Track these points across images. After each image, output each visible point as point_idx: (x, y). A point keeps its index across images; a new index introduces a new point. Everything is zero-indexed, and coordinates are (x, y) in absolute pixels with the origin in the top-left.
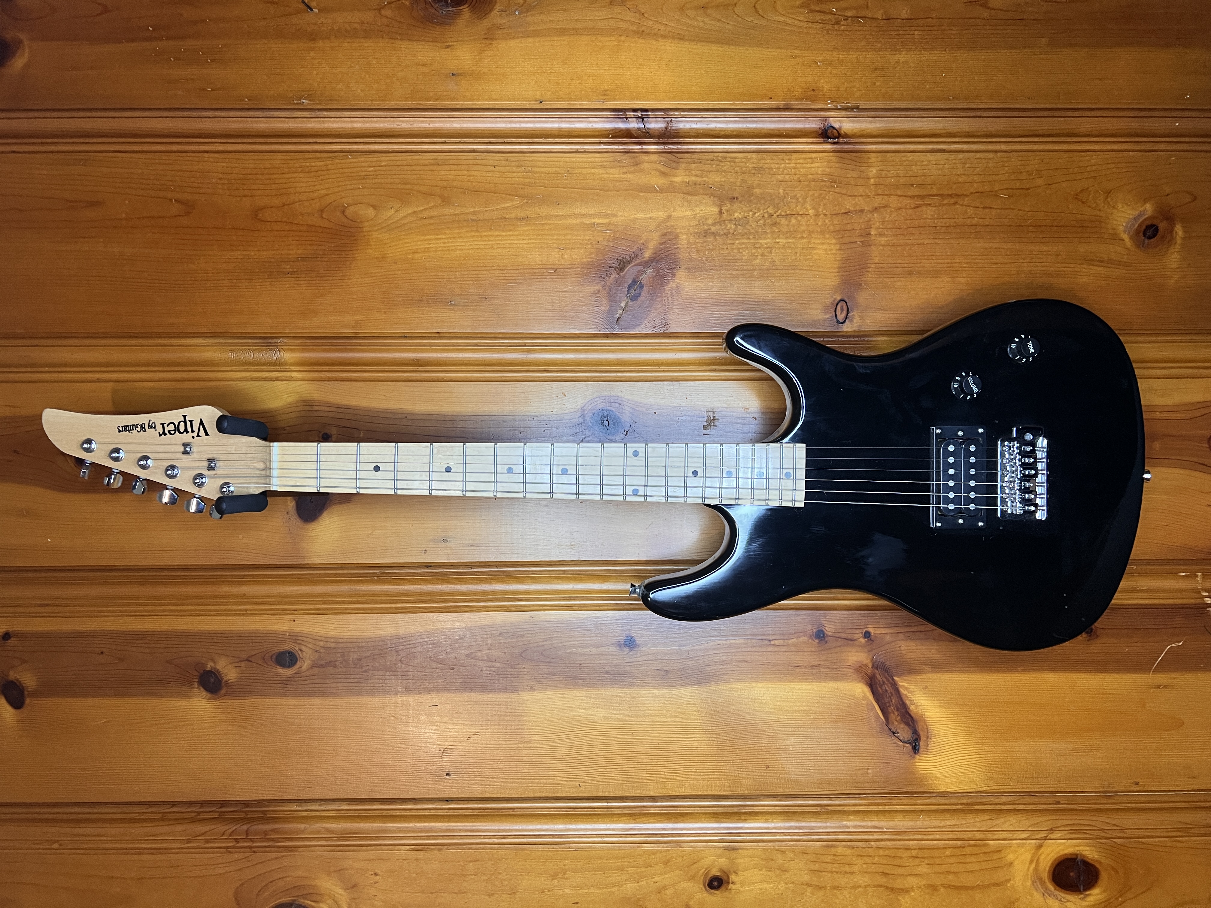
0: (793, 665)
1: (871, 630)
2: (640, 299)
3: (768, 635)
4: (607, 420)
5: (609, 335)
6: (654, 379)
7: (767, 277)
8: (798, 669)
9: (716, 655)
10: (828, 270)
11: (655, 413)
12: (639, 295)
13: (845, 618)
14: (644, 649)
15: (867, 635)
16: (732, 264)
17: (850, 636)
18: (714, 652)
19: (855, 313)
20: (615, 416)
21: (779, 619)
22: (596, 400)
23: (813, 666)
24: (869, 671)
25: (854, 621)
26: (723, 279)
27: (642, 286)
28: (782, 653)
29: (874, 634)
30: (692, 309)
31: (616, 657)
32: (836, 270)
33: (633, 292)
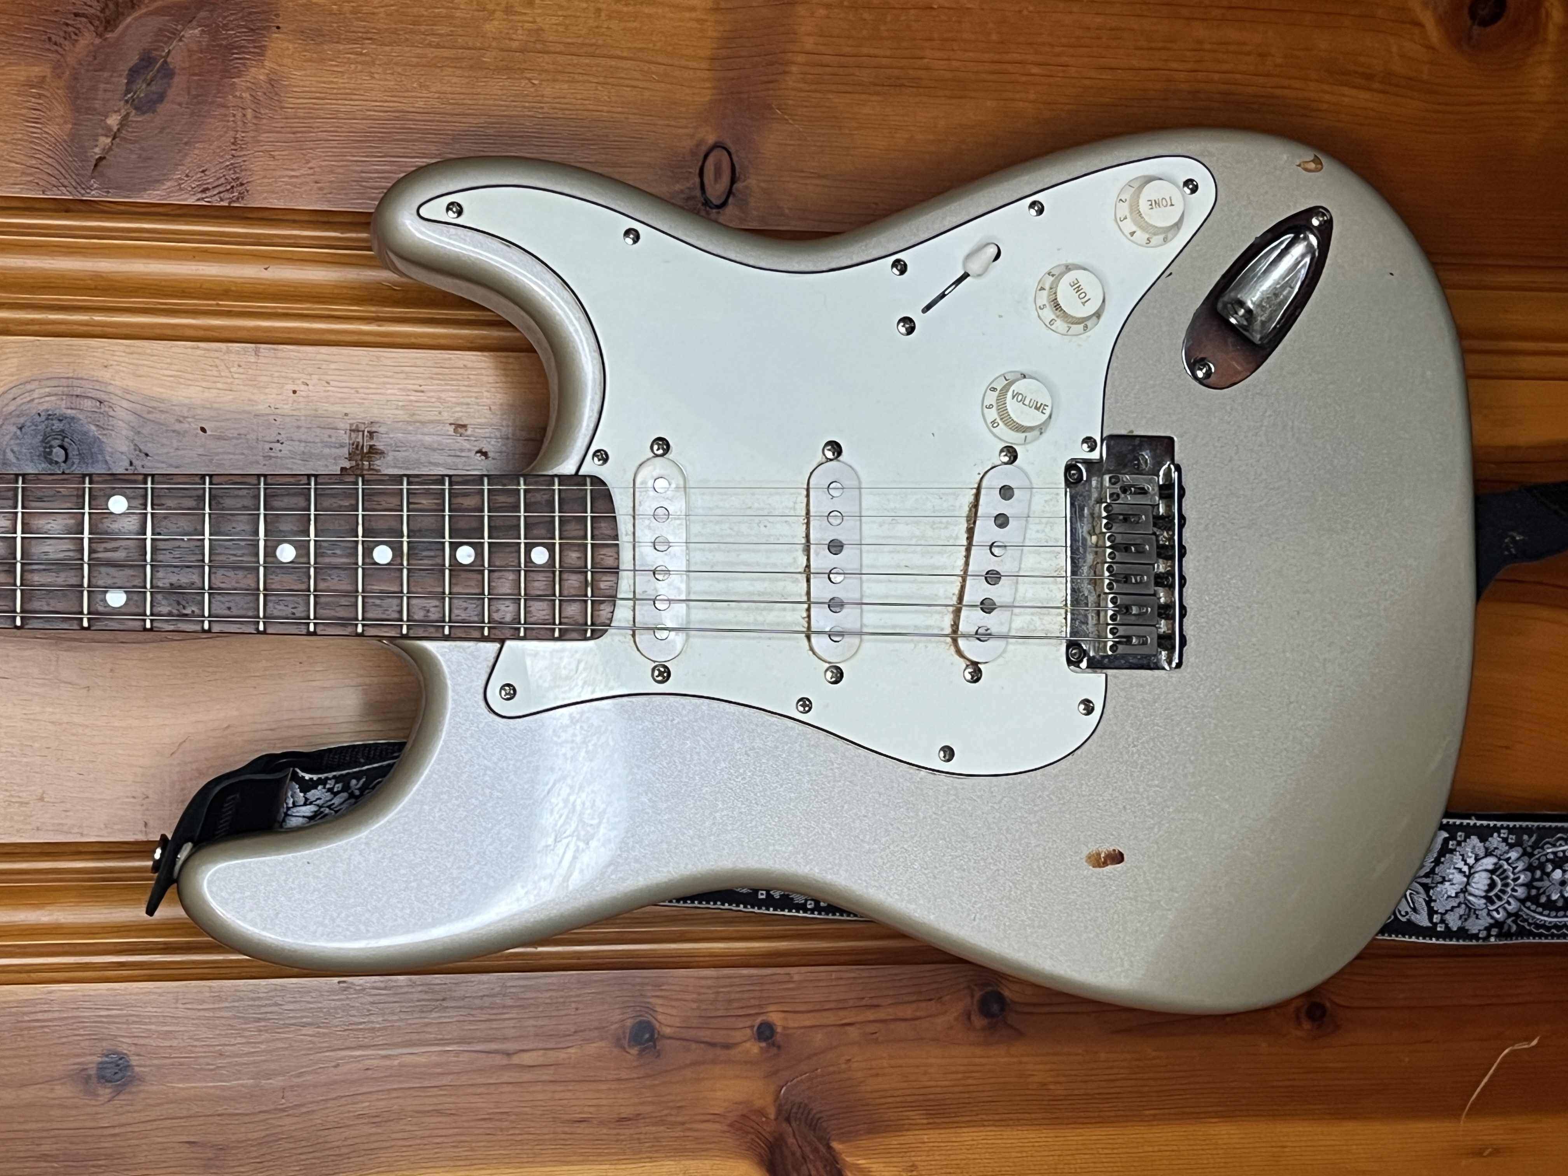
0: (566, 1117)
1: (776, 1018)
2: (160, 108)
3: (505, 1039)
4: (62, 447)
5: (72, 207)
6: (201, 333)
7: (523, 70)
8: (581, 1129)
9: (360, 1097)
10: (683, 62)
11: (203, 430)
12: (161, 97)
13: (709, 987)
14: (154, 1088)
15: (766, 1032)
16: (423, 28)
17: (719, 1037)
18: (353, 1090)
19: (752, 182)
20: (85, 433)
21: (534, 995)
22: (29, 387)
23: (621, 1120)
24: (768, 1129)
25: (733, 996)
26: (399, 69)
27: (168, 73)
28: (539, 1087)
29: (784, 1028)
30: (311, 145)
31: (73, 1112)
32: (703, 65)
33: (142, 89)
